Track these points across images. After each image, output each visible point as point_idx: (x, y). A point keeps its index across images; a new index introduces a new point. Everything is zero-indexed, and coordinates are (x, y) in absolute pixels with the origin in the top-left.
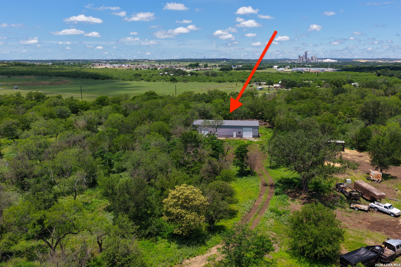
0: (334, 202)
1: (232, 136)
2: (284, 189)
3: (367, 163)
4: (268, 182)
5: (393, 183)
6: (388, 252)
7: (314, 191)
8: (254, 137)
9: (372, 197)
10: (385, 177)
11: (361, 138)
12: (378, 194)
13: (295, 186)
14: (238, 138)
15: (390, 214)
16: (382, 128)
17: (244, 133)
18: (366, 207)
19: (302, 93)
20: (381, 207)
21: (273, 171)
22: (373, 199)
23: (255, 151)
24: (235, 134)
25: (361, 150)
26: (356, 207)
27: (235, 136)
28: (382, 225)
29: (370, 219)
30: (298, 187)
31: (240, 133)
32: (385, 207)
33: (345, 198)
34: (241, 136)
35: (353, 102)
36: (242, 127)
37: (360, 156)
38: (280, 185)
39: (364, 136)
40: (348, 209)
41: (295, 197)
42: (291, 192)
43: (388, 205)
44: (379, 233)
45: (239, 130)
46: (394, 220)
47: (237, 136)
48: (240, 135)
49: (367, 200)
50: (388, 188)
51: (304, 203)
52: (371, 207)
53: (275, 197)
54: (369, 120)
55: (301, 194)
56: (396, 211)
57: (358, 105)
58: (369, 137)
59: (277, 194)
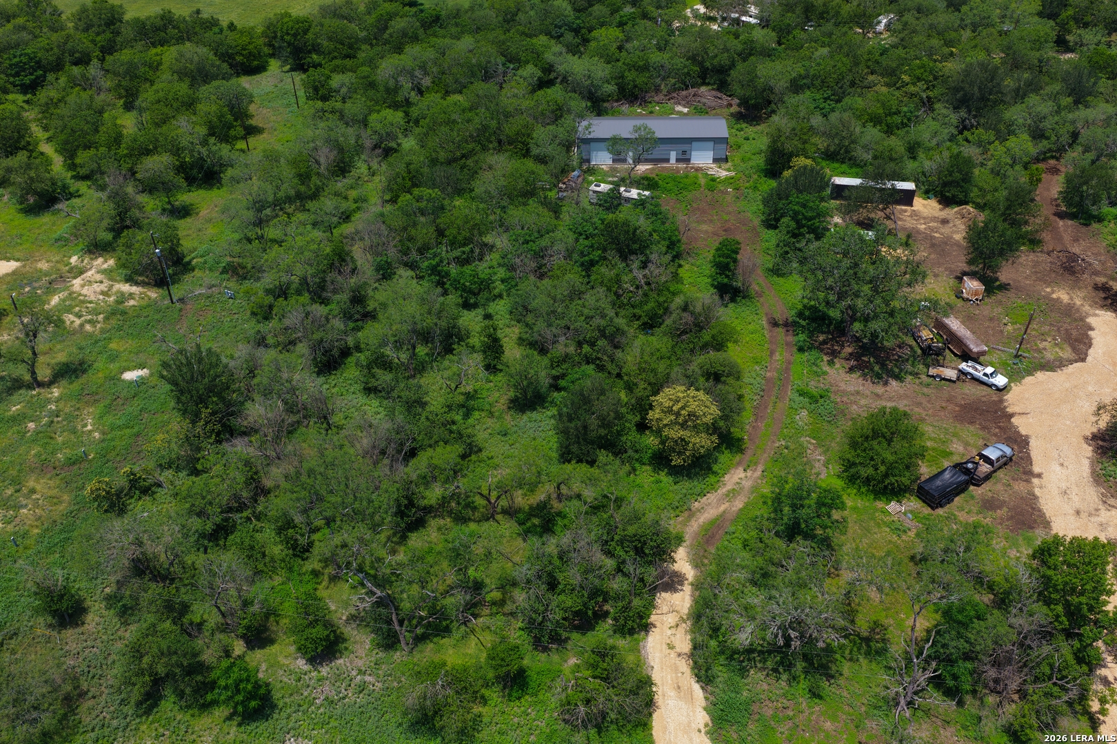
0: (901, 361)
1: (667, 160)
2: (811, 335)
3: (957, 244)
4: (778, 316)
5: (1000, 303)
6: (985, 468)
9: (964, 351)
10: (990, 289)
11: (950, 179)
12: (976, 348)
13: (829, 326)
14: (682, 165)
15: (990, 386)
17: (693, 153)
18: (951, 374)
20: (980, 372)
21: (781, 280)
22: (965, 355)
23: (730, 213)
24: (673, 156)
25: (946, 202)
26: (938, 376)
27: (673, 160)
28: (977, 409)
29: (959, 399)
30: (837, 327)
31: (684, 152)
32: (985, 375)
33: (919, 352)
34: (688, 160)
36: (690, 141)
37: (945, 222)
38: (803, 323)
40: (923, 377)
41: (834, 354)
42: (825, 342)
43: (989, 370)
44: (972, 428)
45: (685, 147)
46: (995, 398)
47: (678, 160)
48: (684, 159)
49: (955, 355)
50: (991, 319)
51: (851, 370)
52: (961, 372)
53: (800, 357)
54: (969, 112)
55: (843, 346)
56: (1000, 380)
57: (946, 50)
58: (967, 179)
59: (801, 350)
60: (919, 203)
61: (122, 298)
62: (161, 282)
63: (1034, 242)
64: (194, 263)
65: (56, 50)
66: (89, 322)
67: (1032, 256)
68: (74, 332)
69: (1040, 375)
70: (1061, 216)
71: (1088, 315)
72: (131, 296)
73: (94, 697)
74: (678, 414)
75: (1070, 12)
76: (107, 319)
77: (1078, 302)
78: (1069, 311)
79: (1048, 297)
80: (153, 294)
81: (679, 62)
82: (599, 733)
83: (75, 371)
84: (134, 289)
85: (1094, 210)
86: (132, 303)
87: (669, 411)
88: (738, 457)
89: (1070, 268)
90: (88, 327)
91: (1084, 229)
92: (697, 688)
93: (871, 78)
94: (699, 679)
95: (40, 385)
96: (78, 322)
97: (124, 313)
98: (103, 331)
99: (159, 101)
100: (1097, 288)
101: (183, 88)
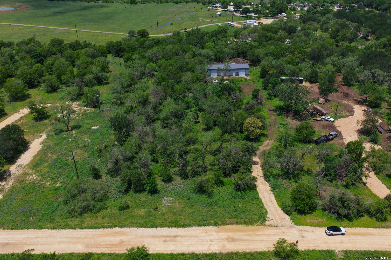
0: (305, 117)
1: (232, 75)
2: (281, 112)
3: (316, 92)
4: (271, 109)
5: (330, 104)
6: (331, 137)
7: (295, 112)
8: (246, 75)
9: (322, 114)
10: (327, 101)
11: (312, 76)
12: (325, 112)
13: (285, 110)
14: (237, 77)
15: (329, 121)
16: (324, 69)
17: (240, 73)
18: (319, 119)
19: (267, 34)
20: (326, 118)
21: (270, 101)
22: (322, 115)
23: (253, 87)
24: (234, 74)
25: (311, 82)
26: (316, 119)
27: (234, 75)
28: (327, 126)
29: (322, 124)
30: (287, 110)
31: (237, 73)
32: (328, 118)
33: (310, 115)
34: (238, 75)
36: (238, 69)
37: (312, 87)
38: (278, 110)
39: (314, 75)
40: (312, 120)
41: (287, 116)
42: (284, 114)
43: (329, 117)
44: (326, 130)
45: (237, 71)
46: (331, 123)
47: (235, 75)
48: (237, 75)
49: (320, 115)
50: (328, 108)
51: (293, 119)
52: (322, 119)
53: (278, 117)
54: (315, 60)
55: (289, 114)
56: (332, 119)
57: (306, 46)
58: (317, 76)
59: (279, 115)
60: (304, 83)
61: (85, 111)
62: (95, 107)
63: (336, 91)
64: (103, 102)
65: (46, 51)
66: (78, 116)
67: (336, 94)
68: (74, 119)
69: (342, 119)
70: (343, 85)
71: (353, 106)
72: (88, 110)
73: (110, 192)
74: (252, 124)
75: (339, 37)
76: (82, 115)
77: (350, 103)
78: (348, 105)
79: (342, 103)
80: (93, 110)
81: (232, 51)
82: (244, 192)
83: (77, 127)
84: (88, 108)
85: (351, 83)
86: (88, 112)
87: (249, 123)
88: (267, 138)
89: (347, 96)
90: (77, 118)
91: (349, 88)
92: (266, 183)
93: (286, 53)
94: (266, 181)
95: (69, 131)
96: (74, 117)
97: (87, 114)
98: (82, 118)
99: (83, 63)
100: (354, 100)
101: (90, 59)
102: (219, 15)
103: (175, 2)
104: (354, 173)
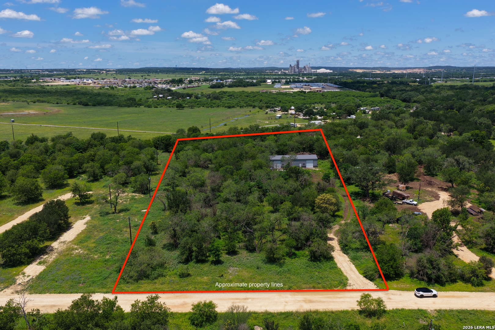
2: (356, 197)
4: (345, 195)
5: (411, 191)
7: (372, 197)
8: (314, 167)
10: (407, 188)
11: (389, 165)
12: (406, 195)
13: (360, 195)
14: (303, 168)
15: (412, 204)
16: (401, 158)
17: (307, 164)
18: (401, 202)
19: (335, 128)
20: (408, 201)
21: (343, 188)
22: (404, 198)
24: (300, 165)
25: (390, 173)
26: (396, 203)
28: (410, 209)
29: (404, 207)
30: (363, 196)
31: (304, 164)
32: (410, 201)
33: (390, 199)
34: (305, 167)
35: (377, 137)
36: (305, 160)
37: (391, 177)
38: (353, 195)
39: (391, 164)
41: (364, 201)
42: (361, 198)
43: (411, 200)
45: (304, 162)
46: (415, 207)
49: (400, 199)
50: (410, 193)
51: (370, 203)
52: (403, 202)
53: (354, 201)
54: (391, 152)
55: (366, 199)
56: (415, 203)
57: (380, 139)
58: (394, 165)
59: (354, 200)
61: (133, 196)
62: (144, 194)
63: (418, 180)
64: (153, 189)
65: (86, 144)
66: (125, 201)
67: (418, 182)
68: (121, 204)
69: (426, 203)
70: (425, 175)
71: (438, 192)
72: (136, 196)
73: (168, 263)
74: (324, 200)
75: (416, 132)
76: (130, 200)
77: (434, 190)
78: (432, 192)
79: (425, 190)
80: (142, 196)
81: (296, 144)
82: (320, 262)
83: (125, 210)
84: (136, 194)
85: (434, 173)
86: (137, 197)
87: (321, 199)
88: (342, 219)
89: (430, 184)
90: (124, 202)
91: (433, 177)
92: (345, 255)
93: (358, 146)
94: (344, 253)
95: (116, 213)
96: (121, 201)
97: (135, 199)
98: (129, 203)
99: (129, 153)
100: (439, 187)
101: (137, 150)
102: (278, 118)
103: (228, 107)
104: (443, 242)
